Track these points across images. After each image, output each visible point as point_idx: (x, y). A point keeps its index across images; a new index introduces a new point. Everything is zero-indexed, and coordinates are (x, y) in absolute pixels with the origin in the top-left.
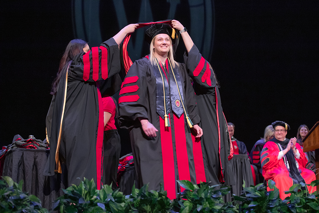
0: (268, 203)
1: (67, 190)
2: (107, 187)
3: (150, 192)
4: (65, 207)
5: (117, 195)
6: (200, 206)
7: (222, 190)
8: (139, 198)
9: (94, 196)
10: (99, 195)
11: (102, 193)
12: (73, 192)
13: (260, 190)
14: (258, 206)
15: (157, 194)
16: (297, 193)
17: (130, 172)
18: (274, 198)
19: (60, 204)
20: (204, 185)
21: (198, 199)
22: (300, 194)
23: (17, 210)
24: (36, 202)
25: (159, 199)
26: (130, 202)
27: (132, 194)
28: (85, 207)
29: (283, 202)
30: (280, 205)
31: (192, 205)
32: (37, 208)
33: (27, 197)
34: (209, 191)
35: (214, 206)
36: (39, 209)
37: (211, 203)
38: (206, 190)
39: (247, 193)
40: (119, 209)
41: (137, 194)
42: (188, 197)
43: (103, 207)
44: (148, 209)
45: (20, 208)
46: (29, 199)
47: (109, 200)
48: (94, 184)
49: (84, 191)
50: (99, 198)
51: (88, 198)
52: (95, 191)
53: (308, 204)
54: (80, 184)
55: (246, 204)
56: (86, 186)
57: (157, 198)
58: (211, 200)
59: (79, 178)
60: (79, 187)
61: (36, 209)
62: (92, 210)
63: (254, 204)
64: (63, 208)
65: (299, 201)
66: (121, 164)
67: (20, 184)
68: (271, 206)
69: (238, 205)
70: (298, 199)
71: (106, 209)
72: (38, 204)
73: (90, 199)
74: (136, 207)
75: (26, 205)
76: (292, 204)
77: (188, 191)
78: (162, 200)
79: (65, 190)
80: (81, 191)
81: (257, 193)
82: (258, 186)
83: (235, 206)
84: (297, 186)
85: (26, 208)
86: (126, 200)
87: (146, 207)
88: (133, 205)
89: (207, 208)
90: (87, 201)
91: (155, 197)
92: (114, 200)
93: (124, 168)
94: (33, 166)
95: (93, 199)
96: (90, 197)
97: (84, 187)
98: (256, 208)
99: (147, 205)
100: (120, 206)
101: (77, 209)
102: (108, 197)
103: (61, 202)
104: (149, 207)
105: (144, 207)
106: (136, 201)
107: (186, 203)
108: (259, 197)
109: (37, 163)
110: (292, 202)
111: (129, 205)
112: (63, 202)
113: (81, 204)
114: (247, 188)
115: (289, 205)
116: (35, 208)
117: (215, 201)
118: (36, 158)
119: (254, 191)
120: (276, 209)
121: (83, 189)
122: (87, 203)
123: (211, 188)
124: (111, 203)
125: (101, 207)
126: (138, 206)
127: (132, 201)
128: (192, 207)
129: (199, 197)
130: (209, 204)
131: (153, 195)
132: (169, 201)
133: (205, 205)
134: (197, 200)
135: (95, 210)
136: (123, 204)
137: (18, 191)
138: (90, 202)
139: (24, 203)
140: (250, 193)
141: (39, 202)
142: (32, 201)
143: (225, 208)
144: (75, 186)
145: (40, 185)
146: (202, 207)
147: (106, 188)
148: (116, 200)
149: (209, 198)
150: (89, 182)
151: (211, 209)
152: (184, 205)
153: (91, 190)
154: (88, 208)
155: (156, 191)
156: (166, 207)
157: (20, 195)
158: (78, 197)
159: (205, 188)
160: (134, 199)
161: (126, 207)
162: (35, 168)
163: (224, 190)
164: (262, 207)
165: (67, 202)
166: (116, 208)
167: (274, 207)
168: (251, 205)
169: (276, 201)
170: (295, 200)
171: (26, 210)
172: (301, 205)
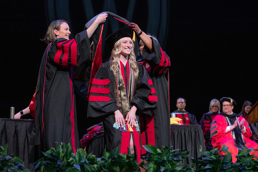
0: (222, 166)
1: (47, 153)
2: (82, 150)
3: (119, 155)
4: (44, 168)
5: (90, 158)
6: (163, 167)
7: (181, 153)
8: (110, 160)
9: (70, 158)
10: (74, 158)
11: (77, 155)
12: (52, 154)
13: (215, 154)
14: (213, 168)
15: (125, 156)
16: (247, 157)
17: (97, 140)
18: (227, 161)
19: (40, 165)
20: (166, 150)
21: (161, 161)
22: (249, 158)
23: (3, 170)
24: (20, 163)
25: (127, 161)
26: (102, 163)
27: (104, 157)
28: (63, 168)
29: (235, 164)
30: (232, 167)
31: (156, 166)
32: (20, 168)
33: (12, 159)
34: (171, 155)
35: (175, 167)
36: (22, 170)
37: (173, 165)
38: (168, 153)
39: (204, 156)
40: (92, 169)
41: (108, 157)
42: (152, 160)
43: (79, 168)
44: (118, 170)
45: (6, 168)
46: (13, 161)
47: (84, 161)
48: (71, 147)
49: (62, 153)
50: (74, 160)
51: (65, 160)
52: (71, 154)
53: (257, 166)
54: (58, 148)
55: (202, 166)
56: (64, 150)
57: (126, 160)
58: (173, 162)
59: (57, 142)
60: (57, 150)
61: (20, 170)
62: (69, 170)
63: (210, 166)
64: (43, 169)
65: (249, 164)
66: (89, 133)
67: (5, 148)
68: (225, 168)
69: (196, 168)
70: (248, 162)
71: (81, 170)
72: (21, 165)
73: (67, 161)
74: (106, 168)
75: (11, 166)
76: (243, 166)
77: (153, 154)
78: (129, 162)
79: (45, 153)
80: (59, 153)
81: (212, 156)
82: (213, 150)
83: (193, 168)
84: (247, 151)
85: (11, 169)
86: (99, 162)
87: (115, 168)
88: (104, 166)
89: (169, 169)
90: (64, 162)
91: (124, 159)
92: (87, 162)
93: (92, 137)
94: (14, 134)
95: (69, 161)
96: (67, 159)
97: (62, 150)
98: (212, 170)
99: (116, 166)
100: (93, 167)
101: (55, 169)
102: (82, 159)
103: (41, 163)
104: (118, 168)
105: (114, 168)
106: (107, 162)
107: (150, 165)
108: (214, 160)
109: (17, 131)
110: (243, 165)
111: (101, 166)
112: (43, 163)
113: (59, 165)
114: (203, 152)
115: (241, 168)
116: (19, 168)
117: (176, 163)
118: (17, 127)
119: (210, 155)
120: (229, 171)
121: (61, 152)
122: (64, 164)
123: (172, 152)
124: (85, 165)
125: (76, 167)
126: (108, 167)
127: (104, 163)
128: (156, 168)
129: (162, 160)
130: (171, 165)
131: (121, 158)
132: (136, 163)
133: (167, 166)
134: (160, 163)
135: (71, 170)
136: (95, 166)
137: (4, 153)
138: (66, 163)
139: (9, 164)
140: (207, 157)
141: (22, 164)
142: (16, 162)
143: (185, 170)
144: (54, 149)
145: (20, 151)
146: (165, 168)
147: (80, 151)
148: (89, 162)
149: (170, 161)
150: (66, 146)
151: (172, 170)
152: (149, 167)
153: (68, 153)
154: (65, 168)
155: (125, 154)
156: (133, 168)
157: (6, 157)
158: (56, 159)
159: (167, 152)
160: (105, 161)
161: (98, 168)
162: (15, 135)
163: (183, 153)
164: (217, 169)
165: (46, 163)
166: (90, 169)
167: (228, 169)
168: (207, 167)
169: (229, 164)
170: (246, 163)
171: (11, 170)
172: (251, 167)
